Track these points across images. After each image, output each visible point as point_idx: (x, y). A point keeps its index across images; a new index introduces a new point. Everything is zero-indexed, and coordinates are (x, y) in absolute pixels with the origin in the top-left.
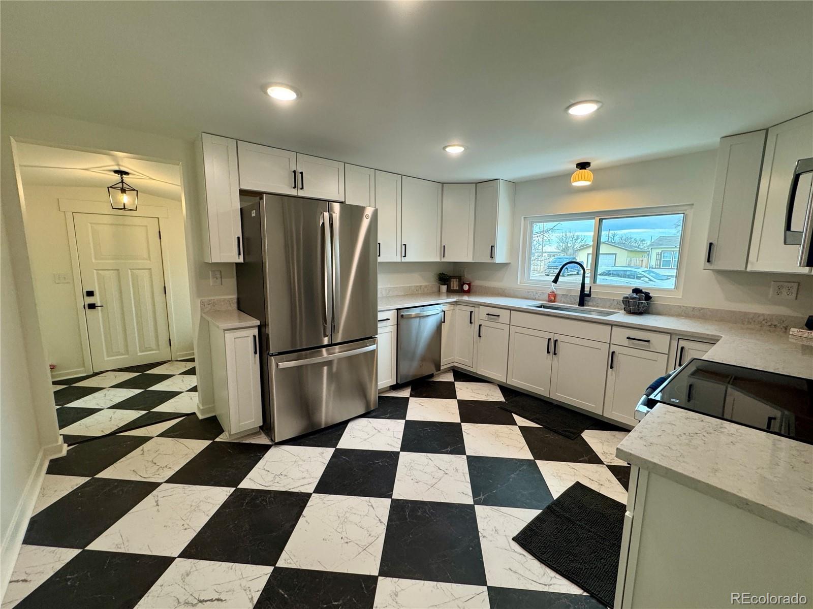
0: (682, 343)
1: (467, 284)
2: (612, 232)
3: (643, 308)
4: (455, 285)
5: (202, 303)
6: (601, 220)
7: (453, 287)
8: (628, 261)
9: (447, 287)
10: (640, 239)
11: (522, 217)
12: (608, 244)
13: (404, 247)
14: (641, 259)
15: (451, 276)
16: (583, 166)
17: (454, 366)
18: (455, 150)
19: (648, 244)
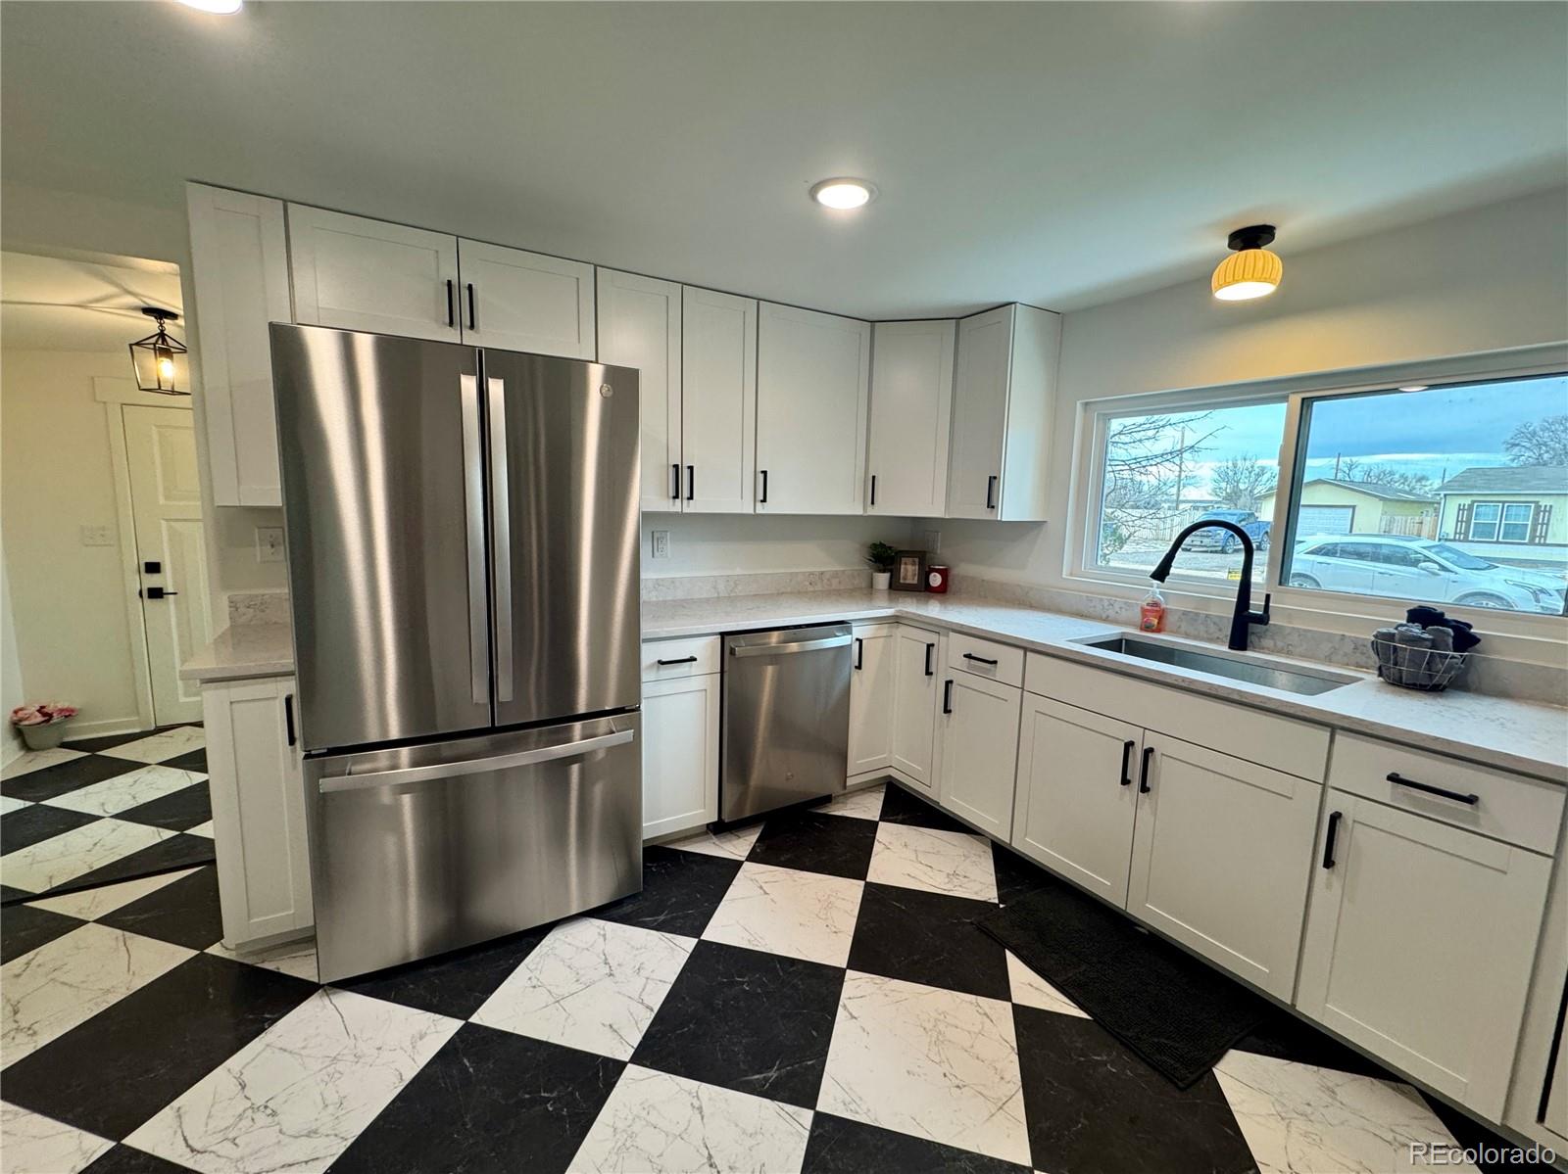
1: (937, 571)
2: (1347, 459)
3: (1447, 671)
4: (909, 571)
5: (234, 605)
6: (1306, 404)
7: (905, 579)
8: (1384, 523)
9: (891, 577)
10: (1416, 475)
11: (1078, 404)
12: (1333, 484)
13: (761, 477)
14: (1417, 519)
15: (901, 551)
16: (1251, 237)
17: (890, 776)
18: (844, 199)
19: (1436, 486)
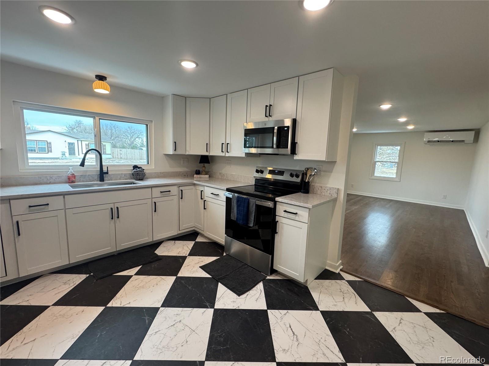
0: (181, 188)
16: (101, 78)
